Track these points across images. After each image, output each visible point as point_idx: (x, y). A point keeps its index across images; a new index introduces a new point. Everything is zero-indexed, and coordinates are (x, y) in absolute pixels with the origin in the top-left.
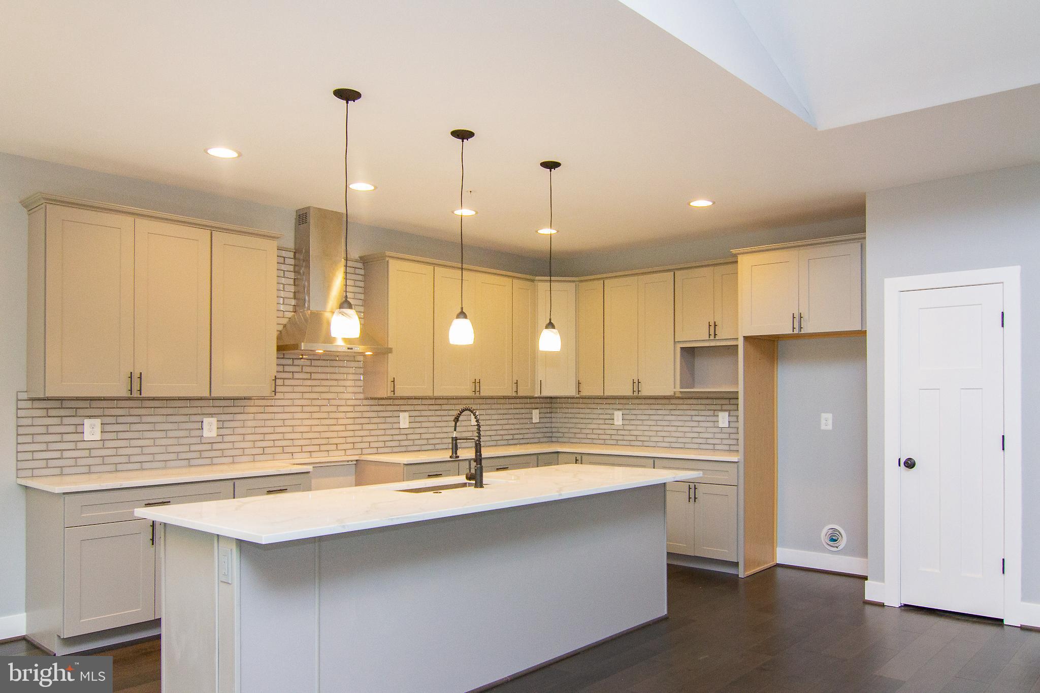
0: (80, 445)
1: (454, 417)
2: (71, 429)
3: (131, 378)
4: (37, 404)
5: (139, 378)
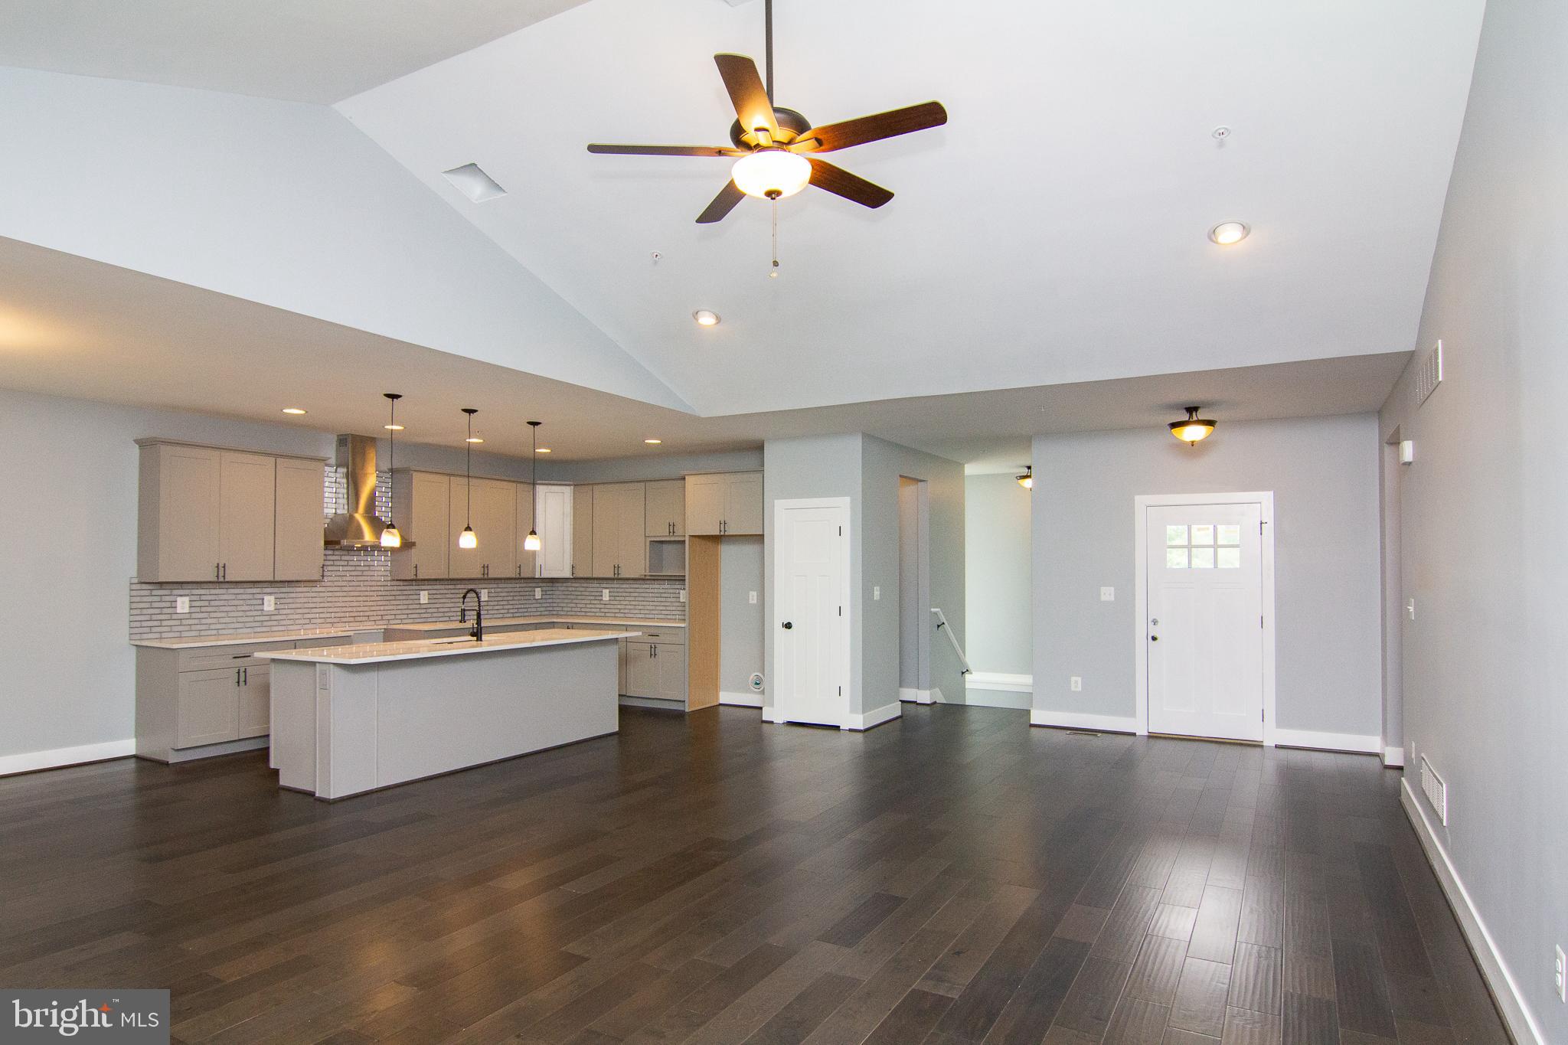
0: (174, 617)
1: (462, 596)
2: (168, 604)
3: (218, 567)
4: (145, 586)
5: (224, 567)
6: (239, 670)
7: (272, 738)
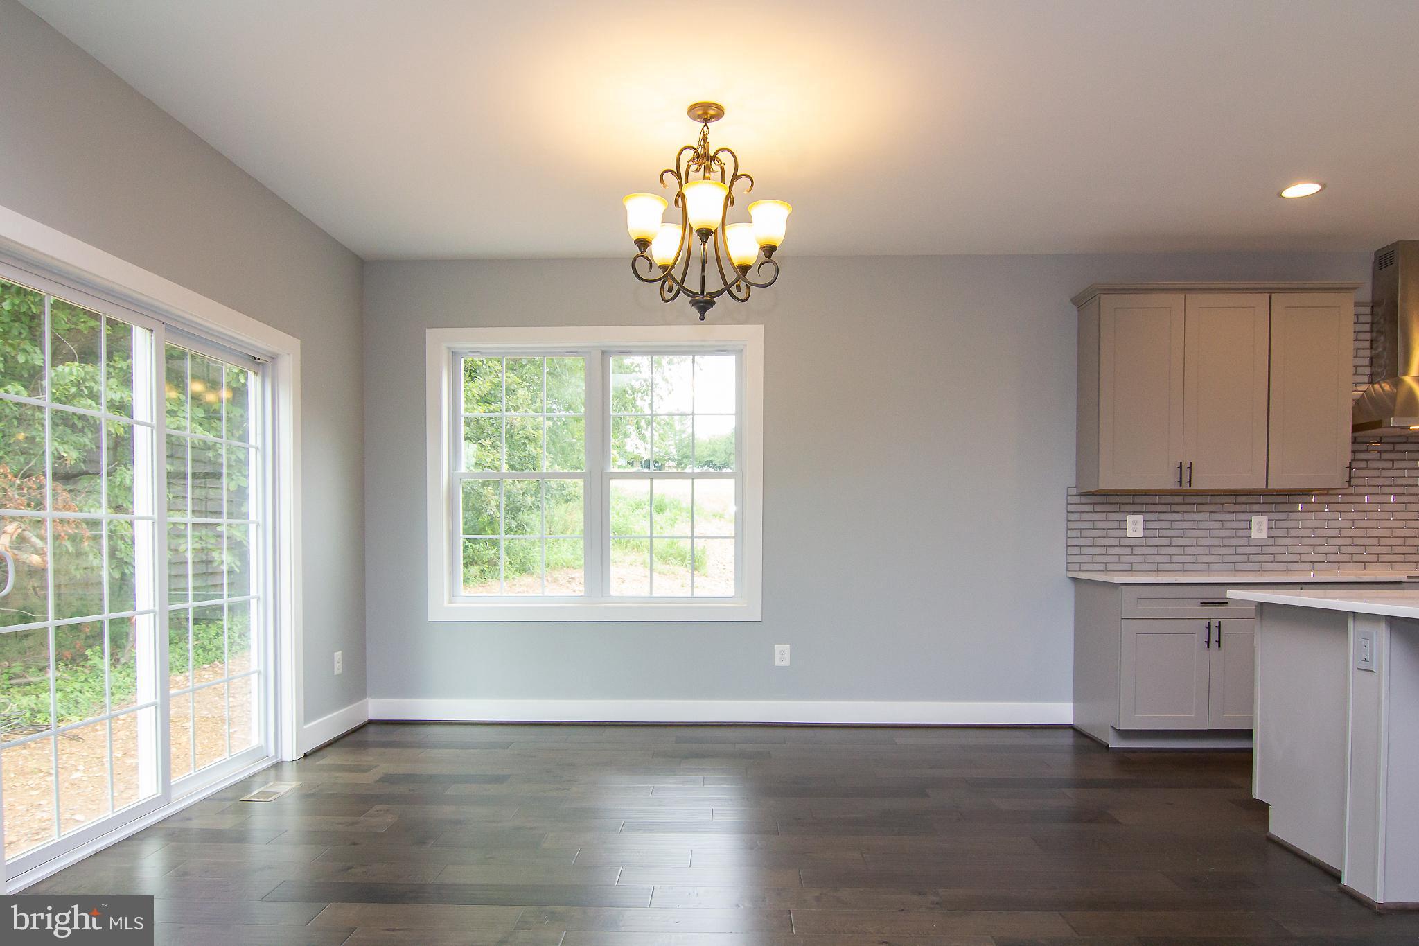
0: (1124, 542)
2: (1116, 525)
3: (1180, 468)
4: (1084, 500)
5: (1190, 468)
6: (1209, 623)
7: (1257, 735)
